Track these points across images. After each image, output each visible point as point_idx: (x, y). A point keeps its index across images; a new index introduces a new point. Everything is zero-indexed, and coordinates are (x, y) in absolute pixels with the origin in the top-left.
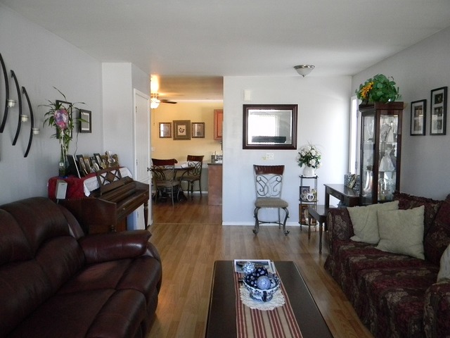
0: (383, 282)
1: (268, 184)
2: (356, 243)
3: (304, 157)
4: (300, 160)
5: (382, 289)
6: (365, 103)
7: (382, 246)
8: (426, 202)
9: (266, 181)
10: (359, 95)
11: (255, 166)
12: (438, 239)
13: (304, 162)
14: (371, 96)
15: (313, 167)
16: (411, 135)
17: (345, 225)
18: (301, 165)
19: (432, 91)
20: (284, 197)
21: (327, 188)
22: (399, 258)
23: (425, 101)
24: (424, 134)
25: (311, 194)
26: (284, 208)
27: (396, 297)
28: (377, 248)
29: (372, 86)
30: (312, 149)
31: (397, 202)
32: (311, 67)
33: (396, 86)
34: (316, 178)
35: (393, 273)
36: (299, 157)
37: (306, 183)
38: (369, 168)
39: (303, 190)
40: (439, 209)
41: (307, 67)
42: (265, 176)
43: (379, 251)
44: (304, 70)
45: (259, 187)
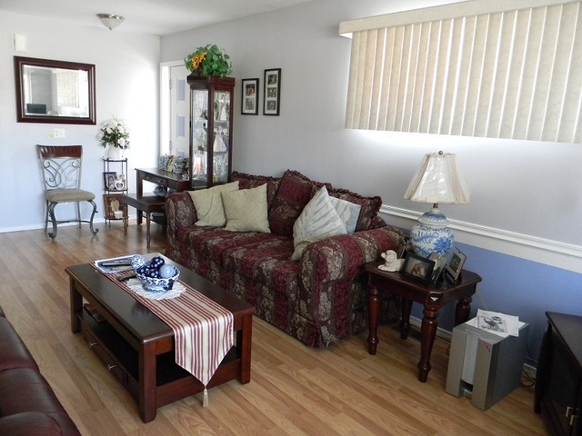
0: (252, 255)
1: (60, 171)
2: (203, 228)
3: (109, 135)
4: (104, 138)
5: (254, 261)
6: (196, 75)
7: (231, 227)
8: (268, 180)
9: (56, 167)
10: (189, 65)
11: (39, 147)
12: (283, 212)
13: (110, 141)
14: (205, 68)
15: (121, 147)
16: (243, 114)
17: (188, 210)
18: (104, 145)
19: (266, 71)
20: (84, 187)
21: (139, 172)
22: (251, 235)
23: (257, 80)
24: (257, 114)
25: (120, 182)
26: (90, 201)
27: (270, 265)
28: (226, 229)
29: (205, 56)
30: (119, 125)
31: (237, 182)
32: (121, 18)
33: (228, 61)
34: (126, 161)
35: (255, 247)
36: (102, 135)
37: (113, 168)
38: (200, 148)
39: (108, 177)
40: (279, 185)
41: (115, 17)
42: (56, 160)
43: (229, 232)
44: (112, 21)
45: (48, 176)
